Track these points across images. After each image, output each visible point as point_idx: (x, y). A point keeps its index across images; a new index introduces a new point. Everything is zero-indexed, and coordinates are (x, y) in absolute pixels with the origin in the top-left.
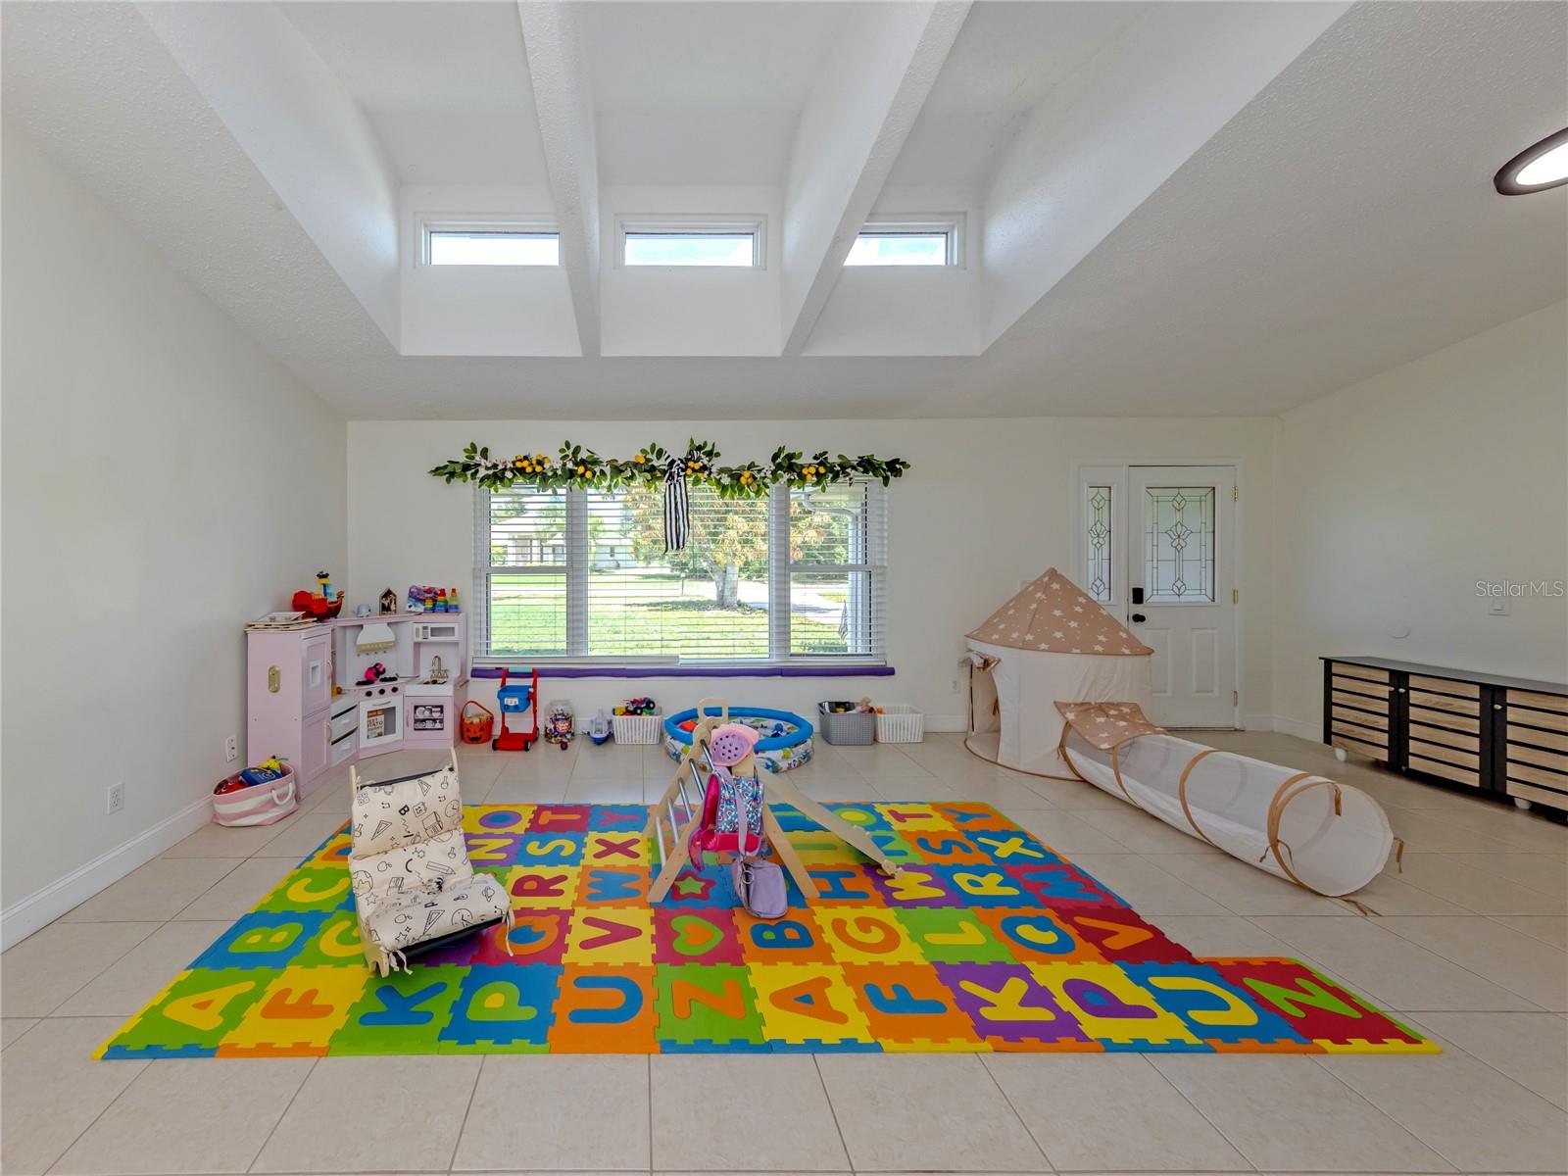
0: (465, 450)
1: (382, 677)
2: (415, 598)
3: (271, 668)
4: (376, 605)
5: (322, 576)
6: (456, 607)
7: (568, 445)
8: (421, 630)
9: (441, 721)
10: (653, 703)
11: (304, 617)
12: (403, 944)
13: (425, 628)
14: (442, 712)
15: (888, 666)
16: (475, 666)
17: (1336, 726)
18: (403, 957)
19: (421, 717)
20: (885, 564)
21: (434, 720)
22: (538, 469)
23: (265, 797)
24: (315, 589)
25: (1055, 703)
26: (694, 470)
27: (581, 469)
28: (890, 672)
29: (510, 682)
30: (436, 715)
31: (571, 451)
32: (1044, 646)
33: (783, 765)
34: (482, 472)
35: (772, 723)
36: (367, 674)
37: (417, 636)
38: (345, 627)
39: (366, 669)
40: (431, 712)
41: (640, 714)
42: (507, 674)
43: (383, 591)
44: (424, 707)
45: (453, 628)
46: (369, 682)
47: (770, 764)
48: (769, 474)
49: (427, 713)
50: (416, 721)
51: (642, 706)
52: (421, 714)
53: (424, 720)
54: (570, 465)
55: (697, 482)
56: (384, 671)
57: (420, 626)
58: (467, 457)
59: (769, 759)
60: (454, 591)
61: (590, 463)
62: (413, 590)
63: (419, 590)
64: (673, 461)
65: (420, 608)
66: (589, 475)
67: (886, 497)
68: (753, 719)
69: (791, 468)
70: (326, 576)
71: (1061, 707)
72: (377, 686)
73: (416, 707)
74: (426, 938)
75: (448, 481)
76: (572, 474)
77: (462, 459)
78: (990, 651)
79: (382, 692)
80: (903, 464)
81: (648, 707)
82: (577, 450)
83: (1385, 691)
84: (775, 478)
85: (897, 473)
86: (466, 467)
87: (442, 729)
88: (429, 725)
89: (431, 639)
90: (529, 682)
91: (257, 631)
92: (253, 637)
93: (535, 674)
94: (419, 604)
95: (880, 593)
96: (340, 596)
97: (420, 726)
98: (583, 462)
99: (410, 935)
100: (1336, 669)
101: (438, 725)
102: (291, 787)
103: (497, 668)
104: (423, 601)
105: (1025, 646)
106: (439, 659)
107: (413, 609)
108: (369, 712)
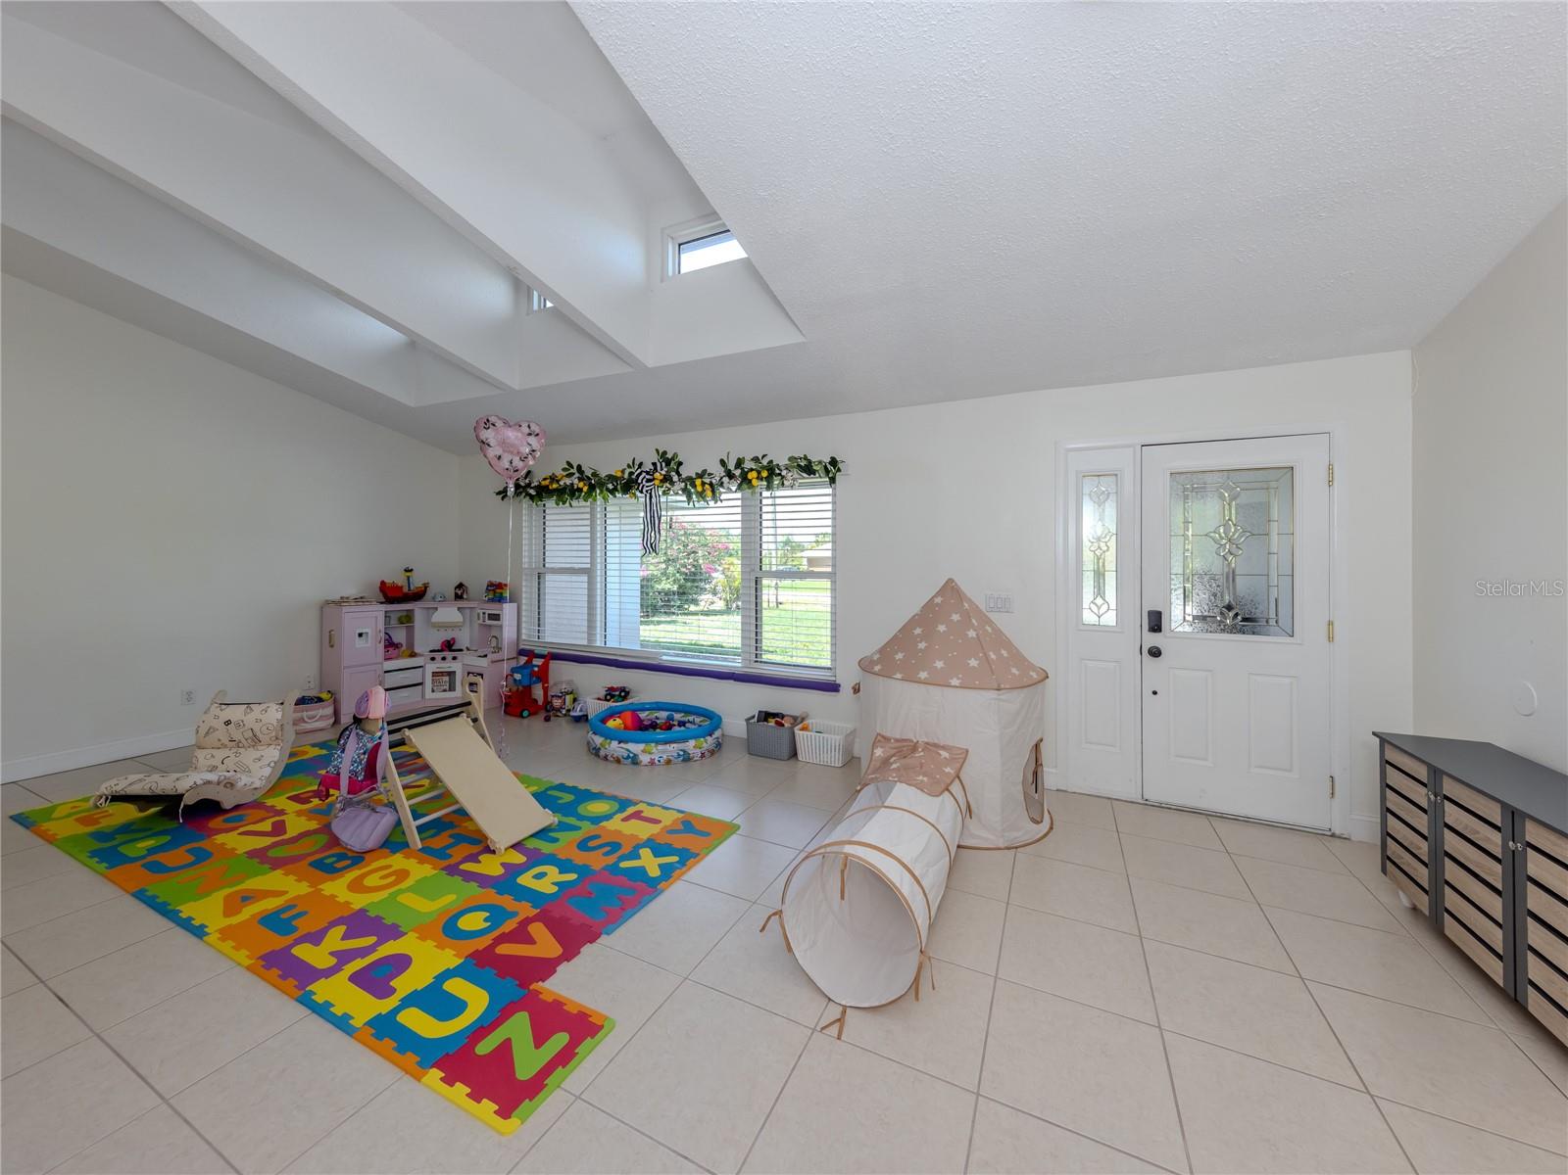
4: (451, 594)
5: (406, 571)
13: (484, 614)
15: (837, 683)
16: (522, 646)
24: (400, 579)
25: (877, 735)
26: (659, 481)
27: (581, 485)
36: (442, 645)
38: (424, 608)
39: (441, 642)
42: (532, 654)
43: (457, 584)
45: (499, 615)
47: (631, 755)
57: (482, 612)
59: (629, 751)
70: (411, 571)
72: (441, 655)
76: (574, 489)
79: (446, 659)
89: (488, 622)
90: (545, 662)
93: (550, 657)
96: (424, 586)
100: (1388, 753)
106: (496, 639)
108: (433, 673)
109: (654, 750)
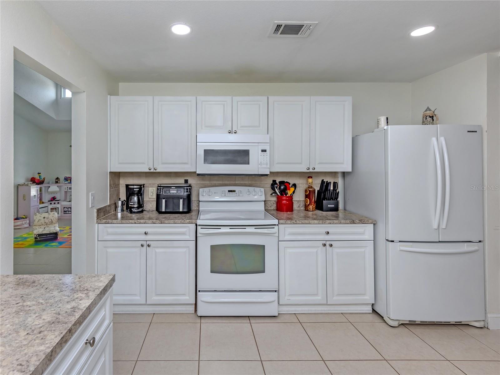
1: (55, 200)
3: (24, 195)
4: (54, 181)
5: (39, 173)
8: (66, 188)
9: (71, 211)
11: (33, 183)
12: (37, 234)
13: (67, 187)
14: (71, 209)
18: (37, 236)
19: (65, 210)
21: (69, 211)
23: (21, 222)
24: (37, 177)
30: (69, 210)
36: (51, 199)
37: (65, 189)
38: (45, 187)
39: (51, 198)
40: (68, 209)
46: (52, 201)
49: (67, 209)
50: (64, 211)
53: (66, 211)
56: (56, 198)
57: (66, 187)
63: (67, 177)
65: (67, 182)
72: (53, 202)
73: (64, 208)
74: (42, 233)
79: (55, 203)
88: (68, 212)
91: (20, 186)
92: (20, 187)
94: (67, 181)
96: (44, 179)
97: (65, 213)
99: (39, 232)
101: (70, 213)
102: (28, 221)
104: (67, 180)
106: (71, 196)
107: (65, 182)
108: (51, 208)
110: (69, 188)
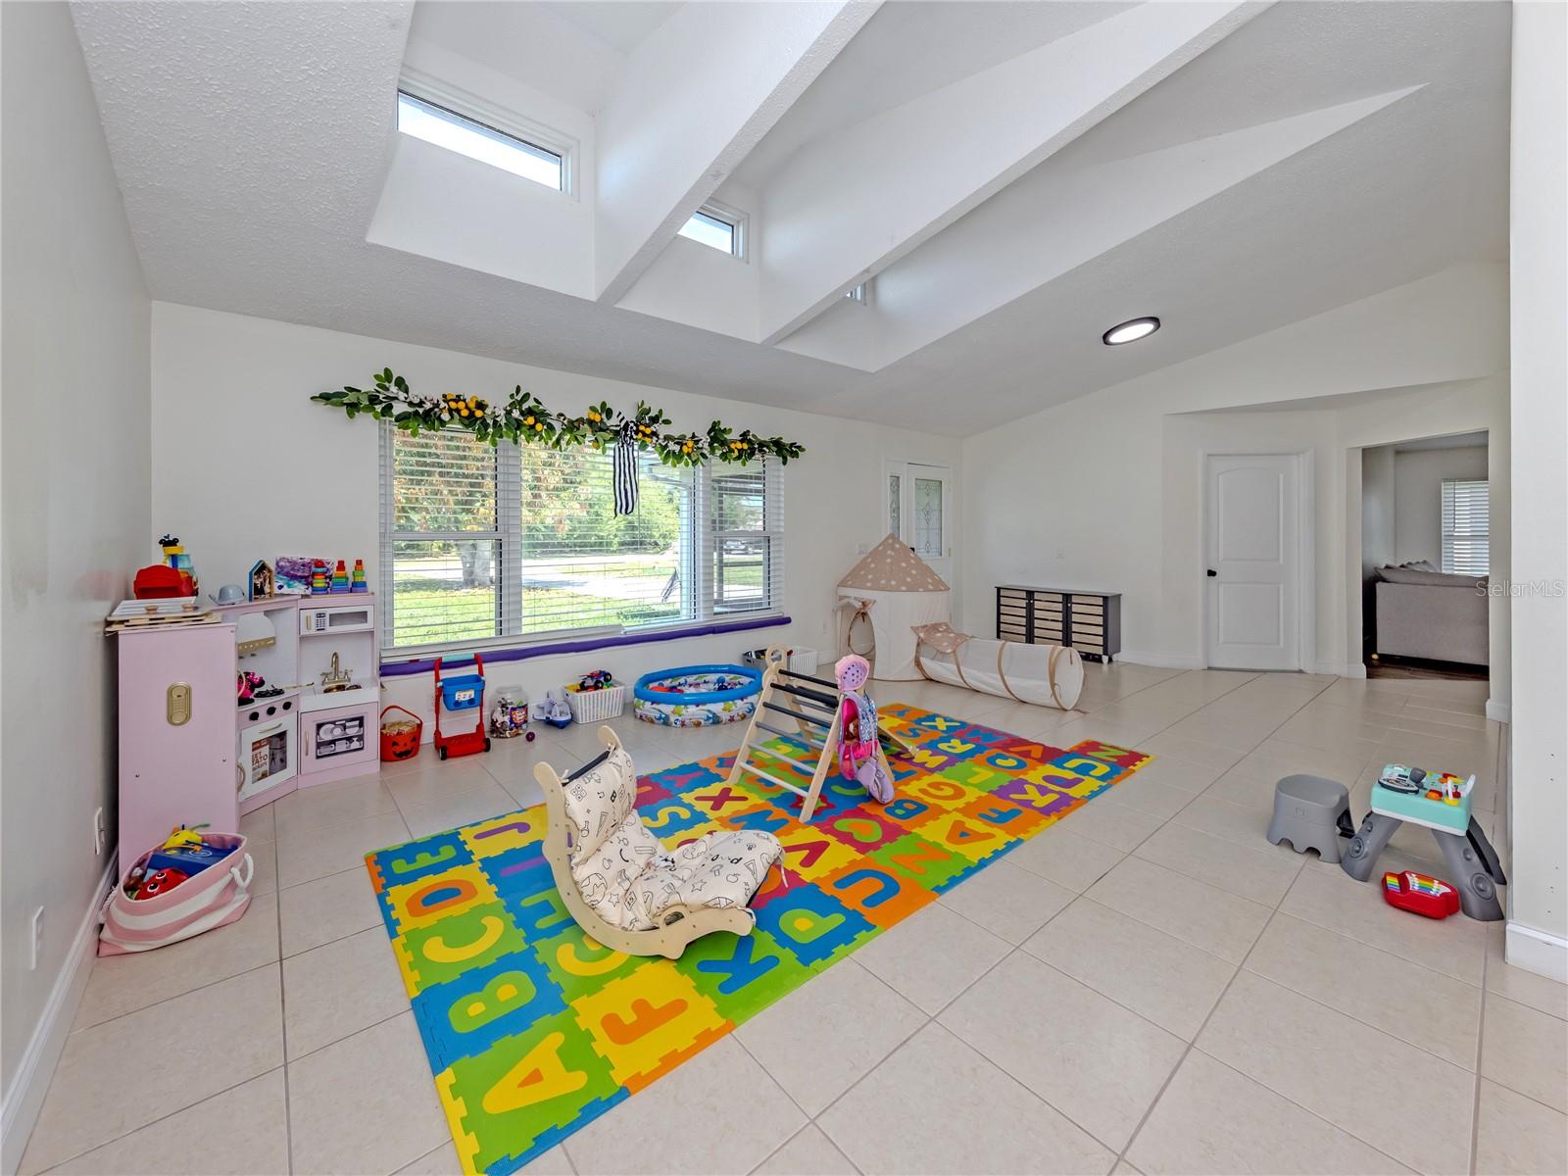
0: (377, 377)
2: (287, 574)
5: (168, 543)
6: (364, 584)
7: (518, 390)
8: (314, 618)
9: (361, 738)
10: (609, 674)
13: (320, 615)
14: (361, 725)
15: (786, 616)
16: (384, 661)
17: (1003, 627)
19: (329, 738)
20: (782, 530)
21: (349, 739)
22: (479, 413)
24: (162, 561)
25: (912, 628)
26: (644, 435)
27: (531, 420)
28: (787, 621)
29: (445, 674)
30: (351, 732)
31: (519, 399)
32: (904, 588)
33: (725, 716)
34: (399, 408)
35: (713, 677)
37: (308, 627)
40: (345, 727)
41: (602, 688)
42: (438, 665)
43: (252, 564)
44: (333, 723)
45: (366, 613)
47: (711, 716)
48: (706, 445)
49: (337, 731)
50: (319, 745)
51: (600, 680)
52: (326, 735)
53: (333, 742)
54: (516, 414)
55: (643, 447)
57: (313, 613)
58: (378, 385)
59: (709, 711)
60: (359, 563)
61: (539, 415)
62: (282, 563)
63: (293, 564)
64: (627, 424)
65: (305, 589)
66: (539, 427)
67: (782, 474)
68: (695, 677)
69: (723, 443)
70: (174, 543)
71: (915, 629)
73: (319, 726)
75: (351, 415)
76: (519, 425)
77: (369, 386)
78: (866, 595)
79: (271, 711)
80: (799, 447)
81: (606, 680)
82: (527, 396)
83: (1023, 603)
84: (712, 451)
85: (795, 455)
86: (373, 399)
87: (362, 749)
88: (341, 746)
89: (330, 630)
90: (473, 670)
91: (137, 630)
93: (478, 660)
95: (777, 555)
97: (325, 750)
98: (530, 412)
100: (1002, 593)
101: (355, 744)
103: (411, 661)
104: (305, 578)
105: (891, 589)
106: (337, 657)
107: (295, 590)
108: (254, 743)
109: (684, 712)
110: (327, 618)
